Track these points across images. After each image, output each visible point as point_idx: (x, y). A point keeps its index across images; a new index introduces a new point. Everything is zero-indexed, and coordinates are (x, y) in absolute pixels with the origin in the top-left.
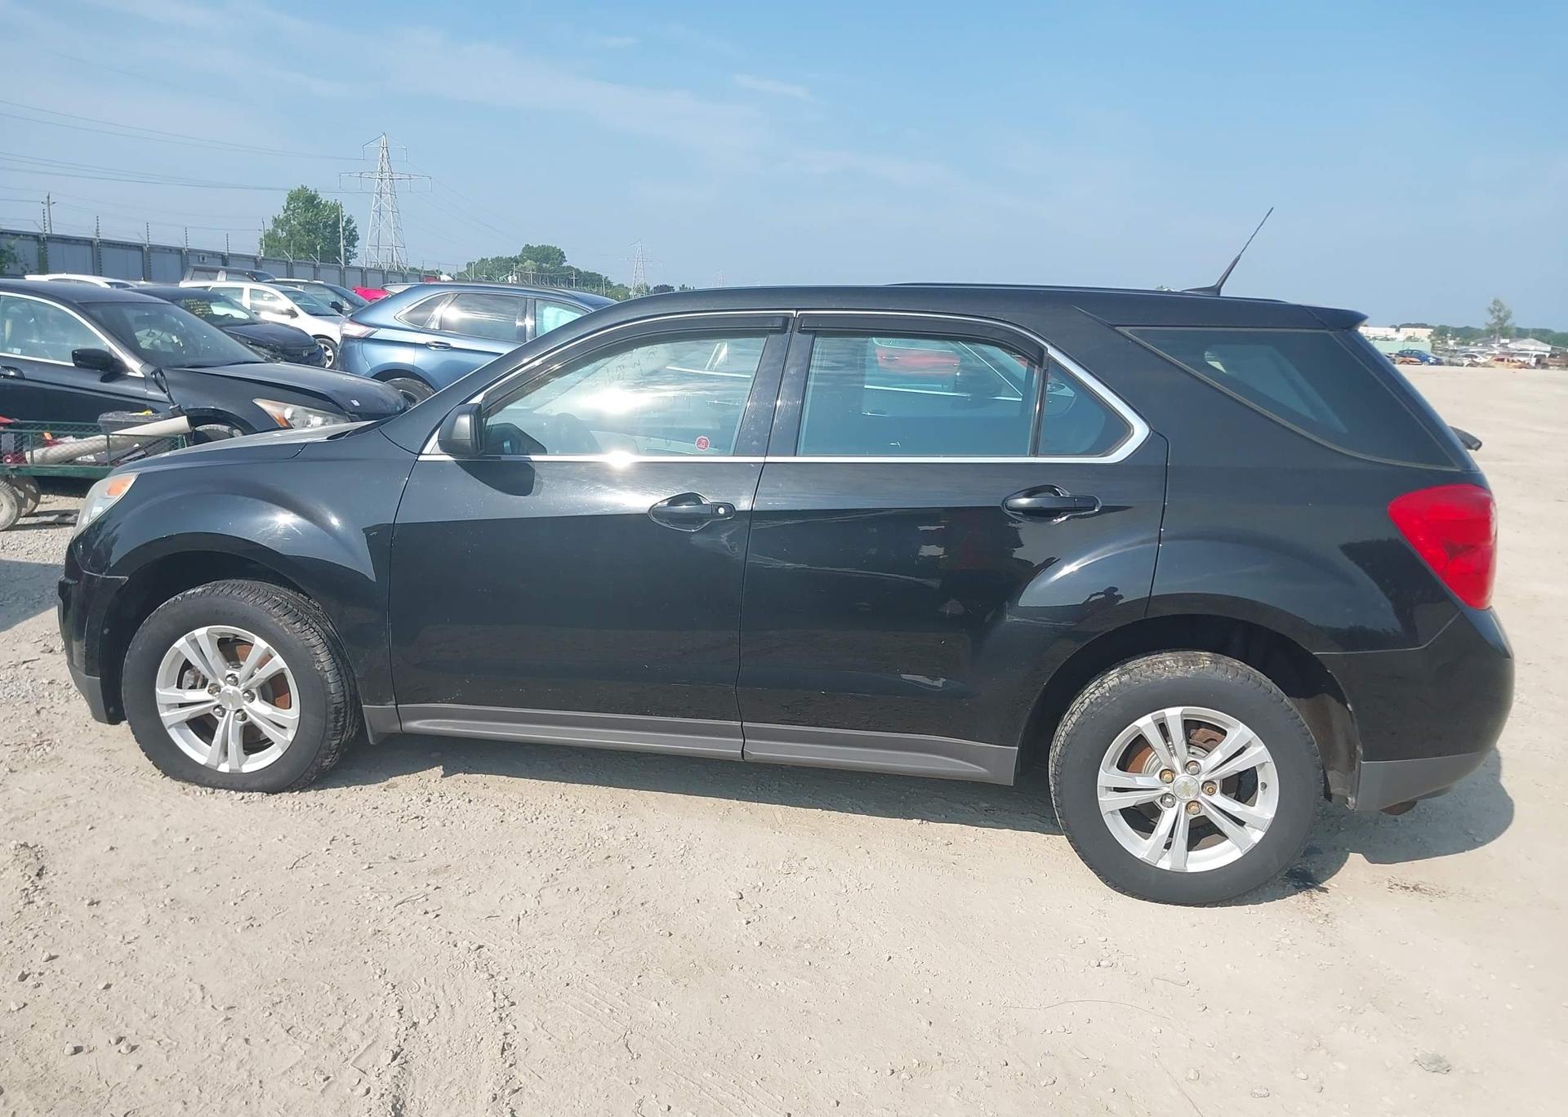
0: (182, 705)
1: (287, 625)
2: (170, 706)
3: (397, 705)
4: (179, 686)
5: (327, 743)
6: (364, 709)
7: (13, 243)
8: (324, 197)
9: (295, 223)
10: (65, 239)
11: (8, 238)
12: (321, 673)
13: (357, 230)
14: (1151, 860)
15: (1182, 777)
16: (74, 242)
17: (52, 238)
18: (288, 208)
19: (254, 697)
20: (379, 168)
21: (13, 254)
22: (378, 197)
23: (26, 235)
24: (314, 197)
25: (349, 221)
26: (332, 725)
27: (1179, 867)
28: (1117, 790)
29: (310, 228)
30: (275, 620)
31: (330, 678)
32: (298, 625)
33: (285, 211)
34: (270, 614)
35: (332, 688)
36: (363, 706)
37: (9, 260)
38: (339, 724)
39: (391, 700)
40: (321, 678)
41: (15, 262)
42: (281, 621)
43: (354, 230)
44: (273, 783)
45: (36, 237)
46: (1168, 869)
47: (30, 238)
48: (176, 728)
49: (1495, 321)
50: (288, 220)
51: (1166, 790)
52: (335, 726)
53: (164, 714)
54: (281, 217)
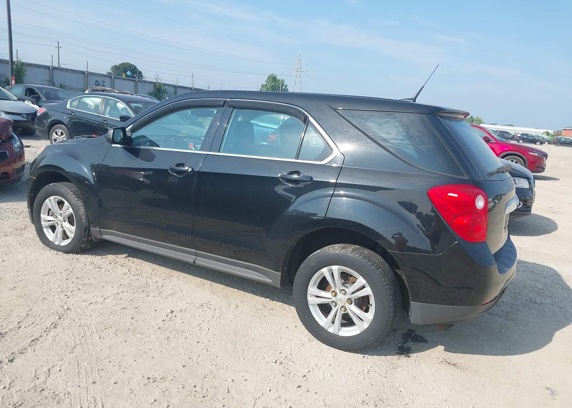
0: (49, 221)
1: (73, 198)
2: (45, 221)
3: (100, 229)
4: (48, 215)
5: (82, 239)
6: (91, 230)
7: (167, 88)
8: (278, 78)
9: (269, 86)
10: (183, 87)
11: (165, 86)
12: (81, 215)
13: (288, 89)
14: (326, 327)
15: (340, 295)
16: (186, 88)
17: (179, 87)
18: (267, 81)
19: (66, 221)
20: (297, 68)
21: (166, 91)
22: (295, 77)
23: (171, 85)
24: (275, 77)
25: (286, 86)
26: (83, 233)
27: (336, 332)
28: (317, 296)
29: (274, 88)
30: (70, 196)
31: (83, 217)
32: (76, 198)
33: (266, 82)
34: (69, 194)
35: (84, 221)
36: (91, 228)
37: (165, 93)
38: (86, 233)
39: (98, 227)
40: (81, 217)
41: (167, 94)
42: (71, 196)
43: (287, 89)
44: (67, 250)
45: (174, 86)
46: (332, 332)
47: (173, 86)
48: (46, 228)
50: (266, 85)
51: (334, 300)
52: (85, 234)
53: (43, 223)
54: (264, 84)
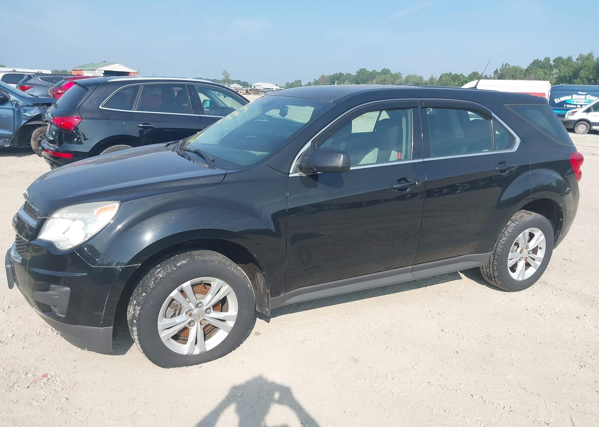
14: (518, 279)
15: (525, 251)
46: (521, 280)
49: (225, 77)
